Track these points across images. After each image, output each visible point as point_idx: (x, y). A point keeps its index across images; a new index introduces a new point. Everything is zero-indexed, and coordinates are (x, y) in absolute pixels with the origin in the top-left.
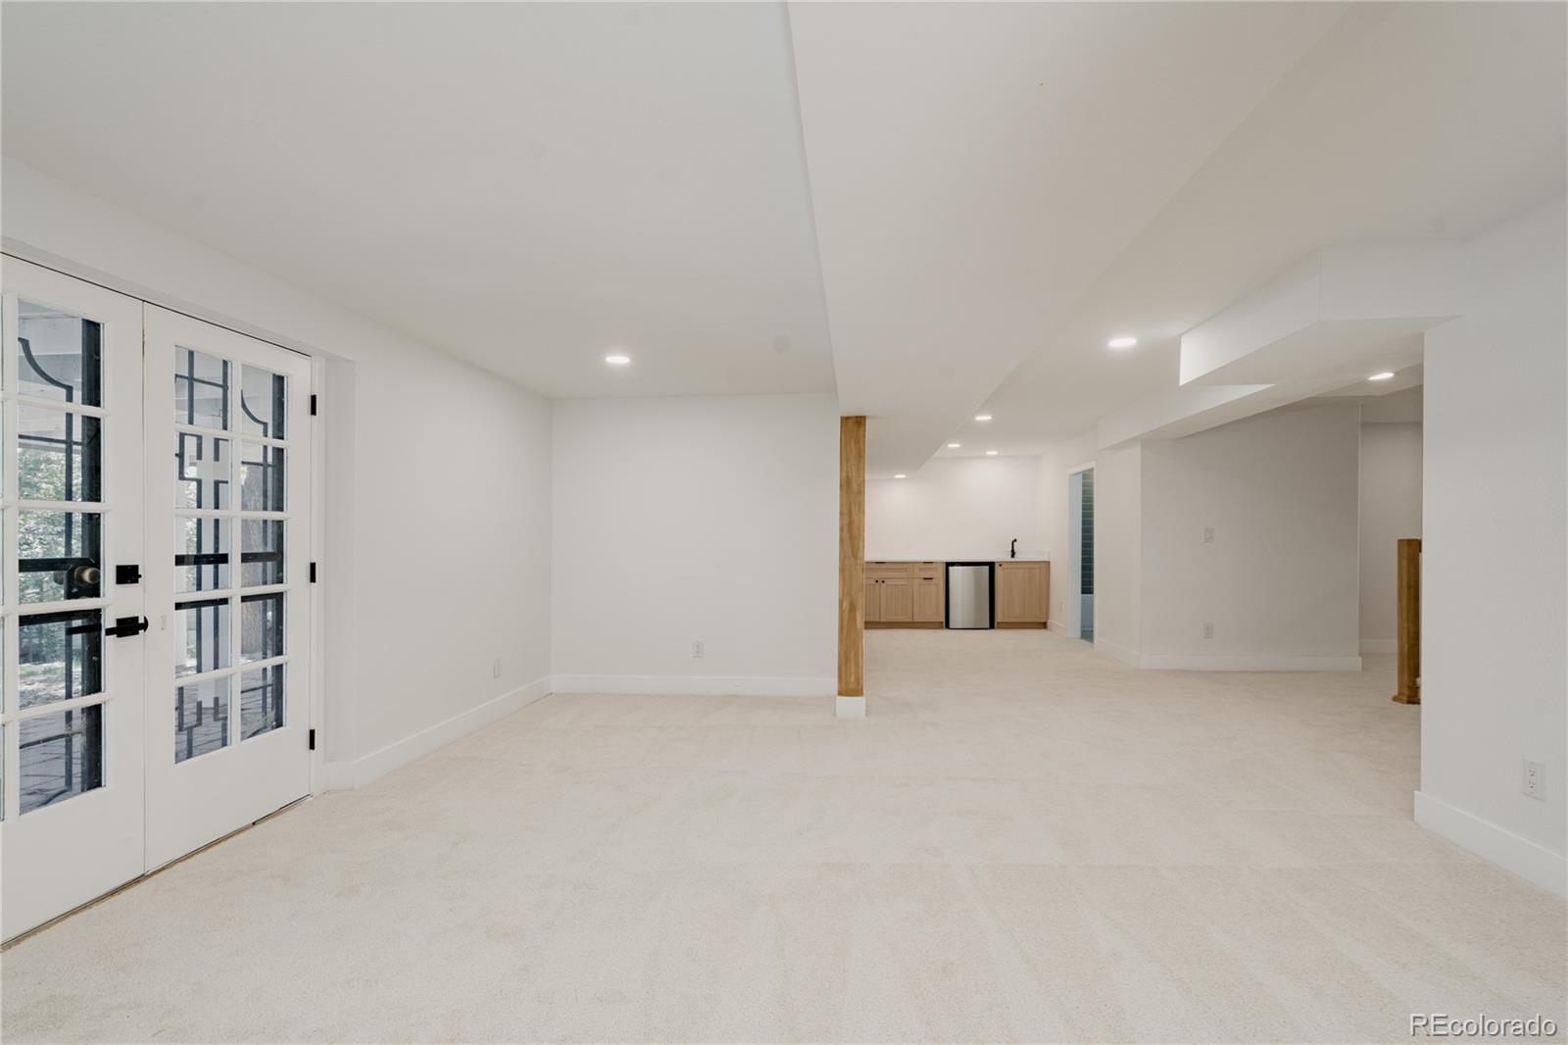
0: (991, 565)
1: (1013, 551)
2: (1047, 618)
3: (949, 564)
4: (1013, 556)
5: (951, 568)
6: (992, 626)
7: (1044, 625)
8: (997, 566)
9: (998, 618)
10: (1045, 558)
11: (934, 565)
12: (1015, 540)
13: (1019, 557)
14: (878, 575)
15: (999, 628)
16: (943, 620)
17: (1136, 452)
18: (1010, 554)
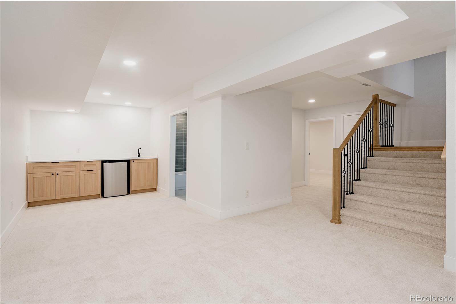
0: (128, 162)
1: (139, 153)
2: (157, 185)
3: (103, 162)
4: (139, 156)
5: (104, 164)
6: (129, 193)
7: (155, 189)
8: (132, 163)
9: (132, 188)
10: (156, 157)
11: (94, 163)
12: (140, 149)
13: (142, 157)
14: (54, 170)
15: (132, 193)
16: (100, 193)
17: (219, 100)
18: (137, 155)
